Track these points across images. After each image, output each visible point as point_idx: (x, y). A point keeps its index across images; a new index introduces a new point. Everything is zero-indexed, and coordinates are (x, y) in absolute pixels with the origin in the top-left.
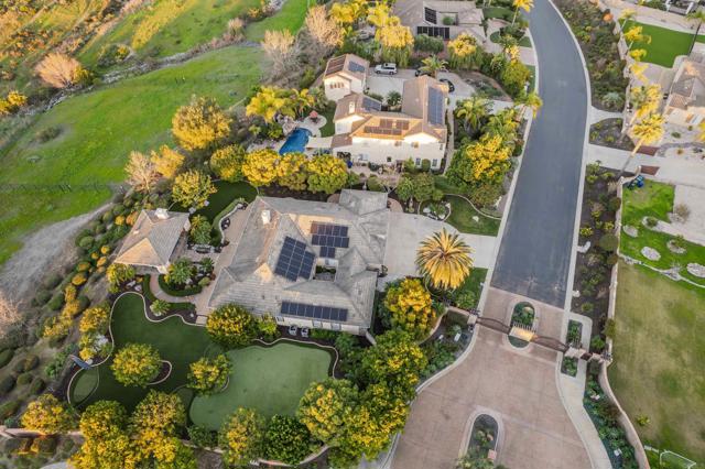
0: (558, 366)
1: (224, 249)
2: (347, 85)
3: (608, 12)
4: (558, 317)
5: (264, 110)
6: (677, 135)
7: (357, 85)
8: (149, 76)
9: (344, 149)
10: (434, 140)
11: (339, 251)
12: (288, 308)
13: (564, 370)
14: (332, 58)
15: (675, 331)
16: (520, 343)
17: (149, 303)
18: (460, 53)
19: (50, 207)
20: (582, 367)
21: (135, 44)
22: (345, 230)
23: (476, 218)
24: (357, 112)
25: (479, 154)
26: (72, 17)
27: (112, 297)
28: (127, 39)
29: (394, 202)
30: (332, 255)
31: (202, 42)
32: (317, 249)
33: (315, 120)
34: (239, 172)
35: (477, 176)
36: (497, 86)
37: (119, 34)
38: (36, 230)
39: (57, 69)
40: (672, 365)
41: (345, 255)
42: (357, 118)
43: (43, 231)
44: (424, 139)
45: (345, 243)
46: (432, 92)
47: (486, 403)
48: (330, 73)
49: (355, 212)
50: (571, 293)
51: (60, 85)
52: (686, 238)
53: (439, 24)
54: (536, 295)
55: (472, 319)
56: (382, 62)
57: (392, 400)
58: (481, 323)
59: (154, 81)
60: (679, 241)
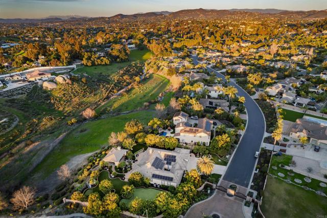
0: (243, 204)
1: (136, 162)
2: (181, 120)
3: (273, 105)
4: (246, 190)
5: (153, 125)
6: (295, 141)
7: (184, 120)
8: (117, 117)
9: (177, 137)
10: (206, 135)
11: (173, 163)
12: (155, 176)
13: (245, 205)
14: (177, 113)
15: (287, 198)
16: (230, 195)
17: (111, 173)
18: (218, 113)
19: (80, 150)
20: (252, 205)
21: (113, 108)
22: (175, 157)
23: (220, 160)
24: (183, 126)
25: (220, 139)
26: (94, 100)
27: (100, 171)
28: (111, 106)
29: (192, 154)
30: (170, 164)
31: (135, 109)
32: (166, 162)
33: (169, 130)
34: (144, 141)
35: (220, 146)
36: (232, 125)
37: (108, 105)
38: (75, 156)
39: (89, 113)
40: (285, 207)
41: (174, 164)
42: (182, 128)
43: (77, 156)
44: (203, 135)
45: (175, 161)
46: (207, 123)
47: (217, 211)
48: (175, 116)
49: (179, 153)
50: (251, 183)
51: (88, 118)
52: (294, 171)
53: (214, 106)
54: (238, 183)
55: (214, 186)
56: (193, 115)
57: (184, 197)
58: (218, 189)
59: (118, 118)
60: (291, 171)
